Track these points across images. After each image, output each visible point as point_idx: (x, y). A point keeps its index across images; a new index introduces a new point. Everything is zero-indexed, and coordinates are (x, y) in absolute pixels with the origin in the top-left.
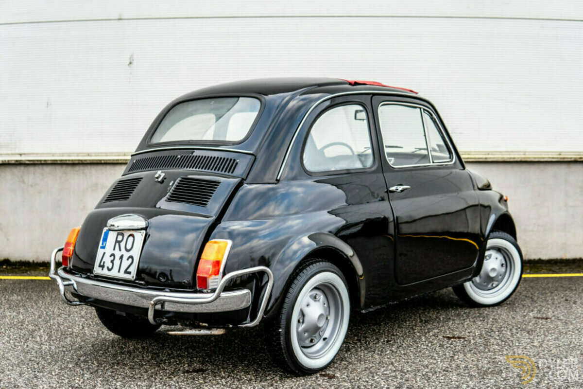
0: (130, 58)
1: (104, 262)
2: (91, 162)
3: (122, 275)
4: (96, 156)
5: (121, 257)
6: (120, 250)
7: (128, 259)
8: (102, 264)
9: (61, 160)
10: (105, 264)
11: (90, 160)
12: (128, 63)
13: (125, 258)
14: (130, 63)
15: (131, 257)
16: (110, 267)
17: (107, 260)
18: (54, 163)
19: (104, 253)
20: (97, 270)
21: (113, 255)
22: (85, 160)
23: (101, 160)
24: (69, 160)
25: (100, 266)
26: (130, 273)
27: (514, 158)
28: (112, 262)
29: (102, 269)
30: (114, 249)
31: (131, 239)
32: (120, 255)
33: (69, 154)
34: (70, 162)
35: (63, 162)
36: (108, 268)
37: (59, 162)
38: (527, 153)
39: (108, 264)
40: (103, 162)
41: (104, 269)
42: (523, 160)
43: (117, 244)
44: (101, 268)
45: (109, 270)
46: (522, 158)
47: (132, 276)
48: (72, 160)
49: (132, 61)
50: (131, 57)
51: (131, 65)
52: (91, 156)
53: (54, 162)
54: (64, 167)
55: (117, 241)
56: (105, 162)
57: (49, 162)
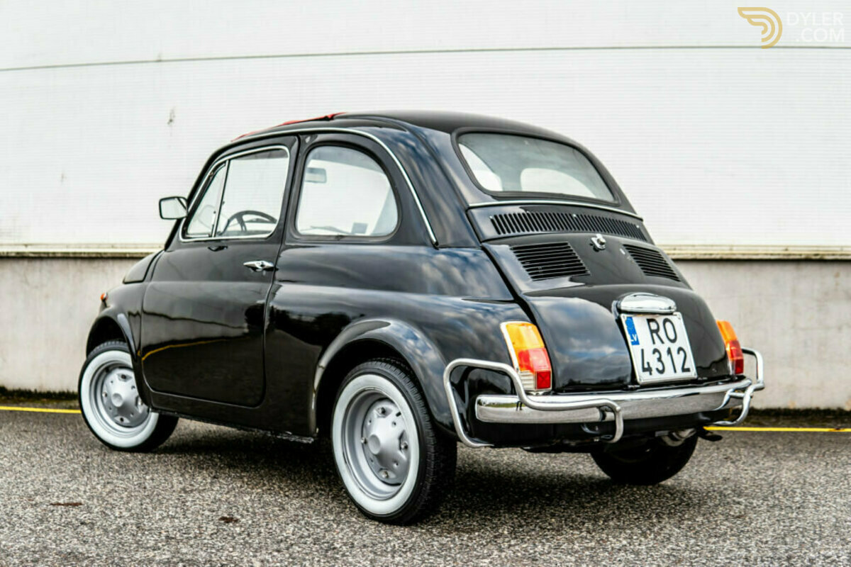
0: (171, 114)
1: (648, 363)
2: (113, 255)
3: (680, 375)
4: (122, 248)
5: (669, 351)
6: (663, 342)
7: (678, 353)
8: (646, 366)
9: (75, 253)
10: (651, 366)
11: (112, 253)
12: (168, 121)
13: (674, 352)
14: (171, 121)
15: (680, 349)
16: (661, 368)
17: (652, 359)
18: (66, 257)
19: (643, 351)
20: (643, 377)
21: (655, 351)
22: (105, 253)
23: (126, 253)
24: (84, 253)
25: (644, 370)
26: (688, 370)
27: (711, 254)
28: (660, 359)
29: (651, 374)
30: (654, 343)
31: (668, 325)
32: (666, 349)
33: (87, 246)
34: (86, 256)
35: (77, 255)
36: (657, 369)
37: (71, 255)
38: (735, 248)
39: (655, 365)
40: (128, 256)
41: (652, 372)
42: (725, 257)
43: (654, 335)
44: (648, 373)
45: (662, 372)
46: (723, 254)
47: (693, 374)
48: (89, 253)
49: (173, 119)
50: (172, 112)
51: (172, 123)
52: (116, 248)
53: (66, 255)
54: (79, 262)
55: (652, 332)
56: (131, 255)
57: (59, 255)
